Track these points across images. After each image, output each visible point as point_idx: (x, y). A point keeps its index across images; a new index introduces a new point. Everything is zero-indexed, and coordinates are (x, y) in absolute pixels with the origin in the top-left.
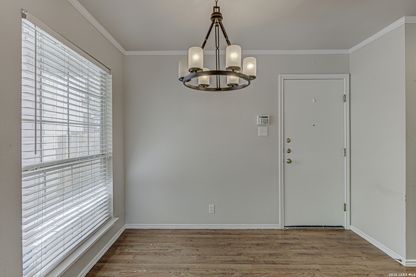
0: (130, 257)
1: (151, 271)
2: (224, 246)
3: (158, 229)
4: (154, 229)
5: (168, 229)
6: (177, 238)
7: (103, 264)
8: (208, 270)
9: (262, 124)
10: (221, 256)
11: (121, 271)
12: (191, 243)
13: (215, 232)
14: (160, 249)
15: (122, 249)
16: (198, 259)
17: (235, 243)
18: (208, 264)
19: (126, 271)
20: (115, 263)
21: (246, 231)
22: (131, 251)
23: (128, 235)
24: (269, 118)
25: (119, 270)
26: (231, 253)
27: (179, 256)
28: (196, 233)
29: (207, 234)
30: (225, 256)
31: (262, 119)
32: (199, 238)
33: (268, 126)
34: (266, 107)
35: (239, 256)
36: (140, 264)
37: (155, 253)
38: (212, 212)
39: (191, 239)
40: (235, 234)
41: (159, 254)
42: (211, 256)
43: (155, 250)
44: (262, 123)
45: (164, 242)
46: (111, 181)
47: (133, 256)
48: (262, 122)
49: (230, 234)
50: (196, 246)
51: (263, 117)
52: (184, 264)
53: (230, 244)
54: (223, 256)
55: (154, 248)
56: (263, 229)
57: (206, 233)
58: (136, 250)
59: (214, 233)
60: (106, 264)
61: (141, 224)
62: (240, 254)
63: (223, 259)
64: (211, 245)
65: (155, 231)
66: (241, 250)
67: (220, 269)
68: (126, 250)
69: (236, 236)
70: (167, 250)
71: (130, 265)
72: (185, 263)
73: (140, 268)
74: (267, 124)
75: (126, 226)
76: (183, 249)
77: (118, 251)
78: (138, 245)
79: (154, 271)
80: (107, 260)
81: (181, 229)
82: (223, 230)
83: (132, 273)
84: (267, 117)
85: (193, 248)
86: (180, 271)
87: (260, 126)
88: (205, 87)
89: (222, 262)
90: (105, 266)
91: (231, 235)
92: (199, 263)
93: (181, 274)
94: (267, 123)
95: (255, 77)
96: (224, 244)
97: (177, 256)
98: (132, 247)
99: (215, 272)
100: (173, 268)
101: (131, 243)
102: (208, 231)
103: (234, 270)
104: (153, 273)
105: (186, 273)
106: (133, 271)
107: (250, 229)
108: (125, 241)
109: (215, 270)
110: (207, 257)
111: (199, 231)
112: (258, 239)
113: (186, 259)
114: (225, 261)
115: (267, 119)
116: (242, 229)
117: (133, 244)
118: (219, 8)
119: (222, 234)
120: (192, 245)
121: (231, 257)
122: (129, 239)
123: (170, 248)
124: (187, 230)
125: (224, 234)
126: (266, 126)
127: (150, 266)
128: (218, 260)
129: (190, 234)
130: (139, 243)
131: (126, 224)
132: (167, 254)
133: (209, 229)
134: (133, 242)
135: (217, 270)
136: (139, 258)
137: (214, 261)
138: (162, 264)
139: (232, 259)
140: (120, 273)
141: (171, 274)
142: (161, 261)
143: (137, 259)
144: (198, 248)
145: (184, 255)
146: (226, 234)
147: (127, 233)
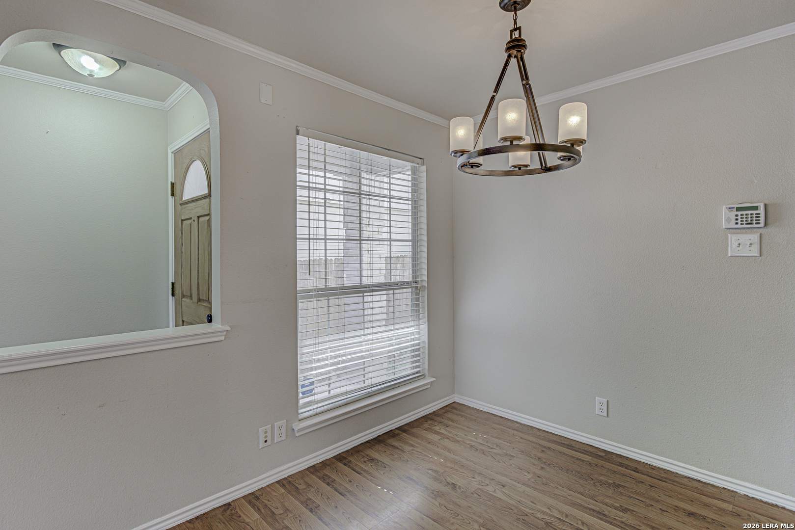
0: (435, 438)
1: (449, 464)
2: (602, 483)
3: (501, 417)
4: (494, 415)
5: (517, 422)
6: (521, 438)
7: (401, 432)
8: (535, 502)
9: (739, 226)
10: (580, 496)
11: (415, 449)
12: (540, 455)
13: (604, 454)
14: (482, 444)
15: (432, 424)
16: (533, 480)
17: (632, 489)
18: (544, 494)
19: (420, 451)
20: (414, 436)
21: (685, 480)
22: (442, 431)
23: (453, 410)
24: (761, 211)
25: (413, 446)
26: (607, 501)
27: (503, 464)
28: (562, 443)
29: (583, 453)
30: (588, 499)
31: (739, 213)
32: (560, 453)
33: (761, 231)
34: (756, 181)
35: (620, 511)
36: (442, 451)
37: (472, 446)
38: (601, 414)
39: (543, 449)
40: (648, 476)
41: (477, 449)
42: (560, 487)
43: (474, 441)
44: (737, 223)
45: (496, 437)
46: (425, 323)
47: (440, 438)
48: (739, 222)
49: (636, 470)
50: (544, 462)
51: (738, 209)
52: (504, 478)
53: (619, 486)
54: (584, 498)
55: (475, 440)
56: (743, 493)
57: (584, 450)
58: (450, 432)
59: (601, 456)
60: (404, 434)
61: (475, 401)
62: (625, 510)
63: (578, 501)
64: (576, 471)
65: (494, 417)
66: (636, 504)
67: (559, 511)
68: (437, 428)
69: (648, 479)
70: (493, 448)
71: (429, 446)
72: (506, 476)
73: (438, 454)
74: (754, 226)
75: (456, 398)
76: (517, 457)
77: (426, 425)
78: (456, 427)
79: (453, 466)
80: (408, 430)
81: (539, 429)
82: (627, 458)
83: (426, 456)
84: (756, 208)
85: (537, 463)
86: (490, 483)
87: (732, 231)
88: (522, 169)
89: (573, 504)
90: (402, 435)
91: (638, 472)
92: (529, 486)
93: (488, 487)
94: (754, 222)
95: (584, 141)
96: (606, 481)
97: (501, 462)
98: (447, 426)
99: (548, 511)
100: (481, 474)
101: (449, 422)
102: (591, 449)
103: (587, 525)
104: (450, 468)
105: (497, 490)
106: (428, 455)
107: (702, 480)
108: (443, 417)
109: (549, 508)
110: (552, 484)
111: (572, 443)
112: (706, 505)
113: (512, 472)
114: (581, 505)
115: (754, 212)
116: (677, 473)
117: (450, 423)
118: (519, 29)
119: (618, 465)
120: (539, 458)
121: (601, 505)
122: (450, 415)
123: (498, 448)
124: (549, 434)
125: (621, 465)
126: (755, 230)
127: (453, 458)
128: (568, 497)
129: (549, 441)
130: (459, 426)
131: (456, 395)
132: (487, 454)
133: (595, 447)
134: (453, 421)
135: (553, 510)
136: (447, 443)
137: (559, 495)
138: (471, 463)
139: (598, 509)
140: (412, 450)
141: (472, 479)
142: (472, 459)
143: (442, 443)
144: (544, 466)
145: (514, 466)
146: (627, 467)
147: (452, 408)
